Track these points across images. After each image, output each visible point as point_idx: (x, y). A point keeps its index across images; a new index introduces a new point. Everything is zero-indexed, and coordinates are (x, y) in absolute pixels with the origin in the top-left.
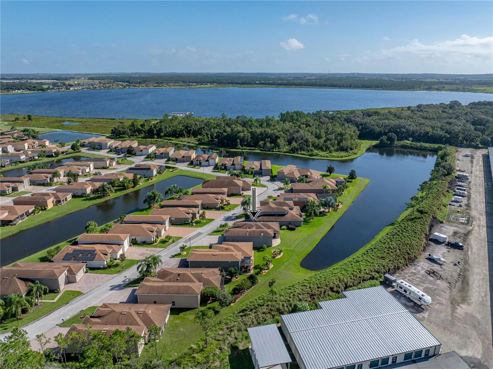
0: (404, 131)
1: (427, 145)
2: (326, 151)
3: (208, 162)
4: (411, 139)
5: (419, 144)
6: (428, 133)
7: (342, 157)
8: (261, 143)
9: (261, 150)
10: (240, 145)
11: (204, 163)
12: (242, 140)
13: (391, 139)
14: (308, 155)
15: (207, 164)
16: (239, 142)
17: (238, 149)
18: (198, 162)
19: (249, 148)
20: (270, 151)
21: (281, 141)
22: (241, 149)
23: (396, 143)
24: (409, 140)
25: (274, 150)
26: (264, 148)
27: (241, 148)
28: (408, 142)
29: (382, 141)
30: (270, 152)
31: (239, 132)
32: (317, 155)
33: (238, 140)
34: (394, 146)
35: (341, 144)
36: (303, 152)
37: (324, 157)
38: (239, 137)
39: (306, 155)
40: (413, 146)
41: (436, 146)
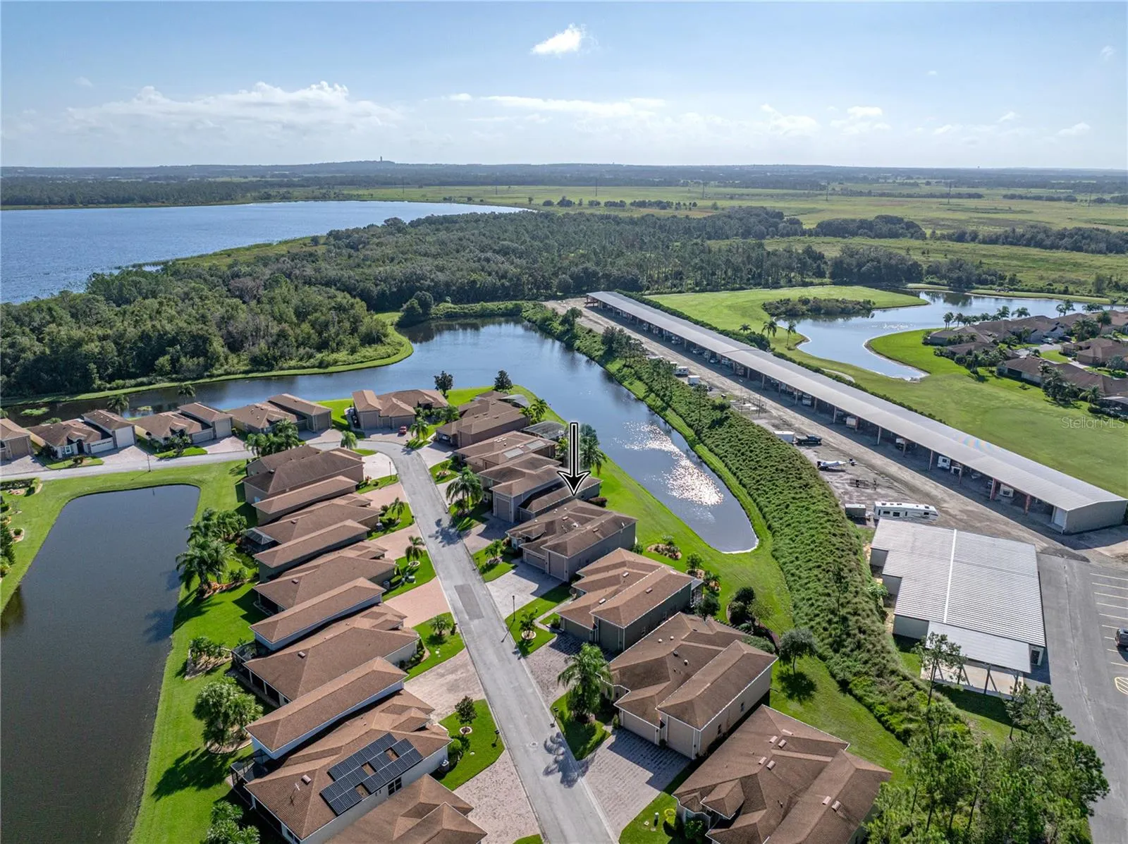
0: (429, 286)
1: (491, 305)
2: (337, 350)
3: (110, 439)
4: (448, 299)
5: (477, 307)
6: (474, 282)
7: (389, 356)
8: (163, 361)
9: (173, 380)
10: (101, 378)
11: (97, 444)
12: (102, 363)
13: (425, 305)
14: (313, 367)
15: (110, 445)
16: (95, 371)
17: (100, 389)
18: (75, 446)
19: (133, 382)
20: (202, 377)
21: (218, 346)
22: (110, 389)
23: (433, 309)
24: (448, 302)
25: (215, 372)
26: (176, 373)
27: (108, 386)
28: (448, 306)
29: (412, 308)
30: (208, 380)
31: (79, 343)
32: (335, 363)
33: (92, 366)
34: (433, 319)
36: (293, 363)
37: (354, 363)
38: (89, 357)
39: (308, 367)
40: (466, 311)
41: (510, 304)
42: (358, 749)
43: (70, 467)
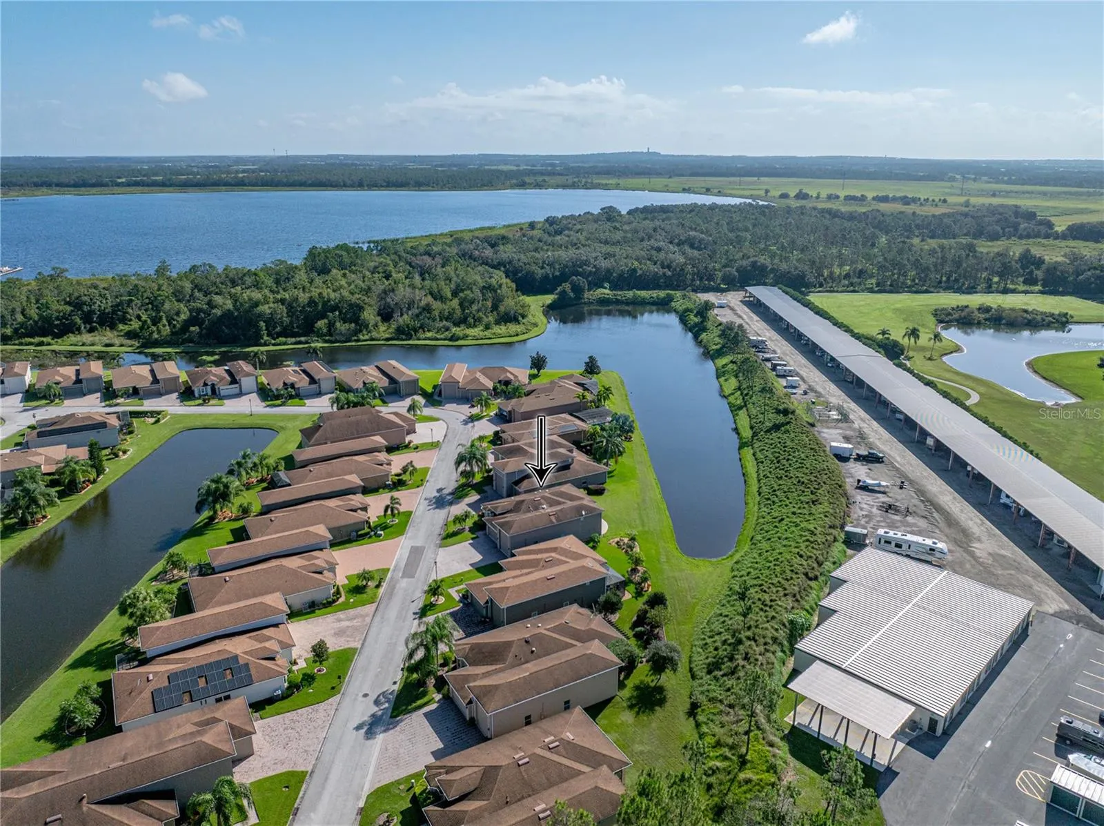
0: (591, 271)
1: (643, 294)
2: (475, 326)
3: (237, 385)
4: (607, 285)
5: (630, 294)
6: (634, 270)
7: (517, 335)
8: (321, 324)
9: (326, 342)
10: (268, 335)
11: (225, 389)
12: (270, 321)
13: (577, 289)
14: (445, 339)
15: (237, 391)
16: (264, 328)
17: (265, 344)
18: (209, 388)
19: (293, 340)
20: (350, 341)
21: (370, 315)
22: (274, 345)
23: (589, 295)
24: (605, 288)
25: (361, 337)
26: (331, 335)
27: (273, 342)
28: (605, 292)
29: (564, 292)
30: (353, 344)
31: (256, 304)
32: (465, 337)
33: (262, 324)
34: (585, 303)
35: (502, 309)
36: (429, 335)
37: (482, 339)
38: (260, 315)
39: (441, 339)
40: (619, 298)
41: (662, 294)
42: (204, 663)
43: (199, 405)
